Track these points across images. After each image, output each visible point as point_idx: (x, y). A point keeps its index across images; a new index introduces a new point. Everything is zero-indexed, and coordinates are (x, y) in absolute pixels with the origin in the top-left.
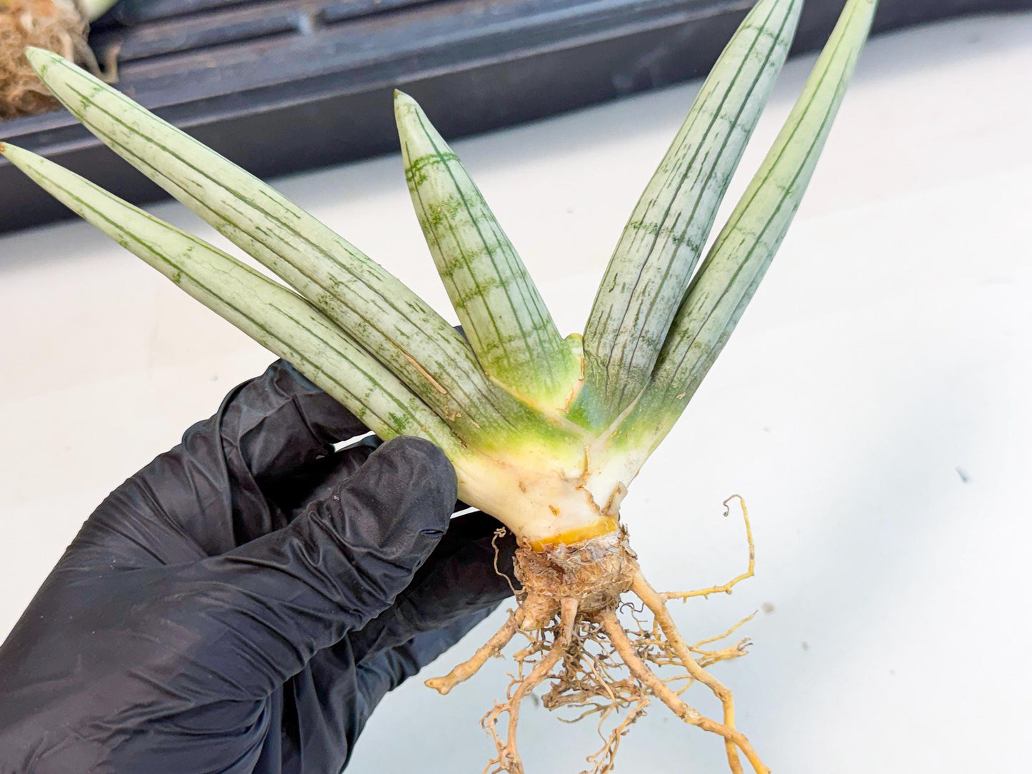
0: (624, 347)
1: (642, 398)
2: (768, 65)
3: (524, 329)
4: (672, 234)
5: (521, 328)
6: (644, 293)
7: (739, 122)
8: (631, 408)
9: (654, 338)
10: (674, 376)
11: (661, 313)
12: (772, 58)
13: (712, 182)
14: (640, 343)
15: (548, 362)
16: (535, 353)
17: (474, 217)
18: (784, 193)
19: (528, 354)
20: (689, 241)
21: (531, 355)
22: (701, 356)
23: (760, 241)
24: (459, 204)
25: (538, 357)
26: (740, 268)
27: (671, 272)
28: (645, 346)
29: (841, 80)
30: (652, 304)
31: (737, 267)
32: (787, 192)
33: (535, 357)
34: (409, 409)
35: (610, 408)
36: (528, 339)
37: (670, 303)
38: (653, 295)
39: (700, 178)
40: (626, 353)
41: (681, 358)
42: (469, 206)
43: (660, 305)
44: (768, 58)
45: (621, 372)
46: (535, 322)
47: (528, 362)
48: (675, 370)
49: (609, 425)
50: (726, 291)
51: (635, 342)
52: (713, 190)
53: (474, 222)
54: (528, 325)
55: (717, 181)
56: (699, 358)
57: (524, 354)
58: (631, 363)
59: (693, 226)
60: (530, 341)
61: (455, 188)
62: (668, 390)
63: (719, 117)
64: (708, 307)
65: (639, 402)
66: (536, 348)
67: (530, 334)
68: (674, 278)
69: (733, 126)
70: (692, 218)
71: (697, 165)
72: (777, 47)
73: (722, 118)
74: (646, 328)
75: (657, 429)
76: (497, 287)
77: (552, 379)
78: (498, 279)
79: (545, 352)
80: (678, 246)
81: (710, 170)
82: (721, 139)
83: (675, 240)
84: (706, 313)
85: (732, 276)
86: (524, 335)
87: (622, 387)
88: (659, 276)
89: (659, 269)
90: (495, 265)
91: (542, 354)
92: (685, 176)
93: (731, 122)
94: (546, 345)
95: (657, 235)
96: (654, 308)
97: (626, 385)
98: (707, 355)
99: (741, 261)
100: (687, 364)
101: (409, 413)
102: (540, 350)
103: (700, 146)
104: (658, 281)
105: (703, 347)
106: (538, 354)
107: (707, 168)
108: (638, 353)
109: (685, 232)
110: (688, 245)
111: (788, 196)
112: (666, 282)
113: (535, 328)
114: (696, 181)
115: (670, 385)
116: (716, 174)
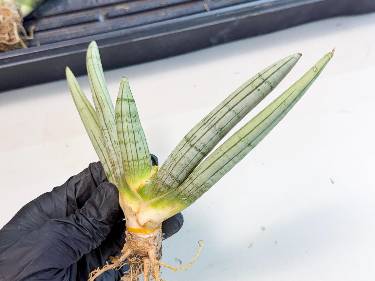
0: (163, 176)
1: (168, 194)
2: (256, 90)
3: (129, 160)
4: (190, 143)
5: (128, 159)
6: (175, 160)
7: (233, 109)
8: (162, 196)
9: (175, 176)
10: (183, 191)
11: (178, 168)
12: (259, 88)
13: (213, 128)
14: (169, 176)
15: (135, 172)
16: (131, 168)
17: (123, 121)
18: (240, 139)
19: (128, 167)
20: (196, 147)
21: (129, 168)
22: (193, 188)
23: (225, 154)
24: (120, 115)
25: (131, 170)
26: (214, 162)
27: (185, 156)
28: (170, 178)
29: (284, 101)
30: (176, 165)
31: (213, 161)
32: (241, 140)
33: (130, 169)
34: (111, 173)
35: (153, 194)
36: (129, 163)
37: (183, 166)
38: (177, 161)
39: (209, 126)
40: (163, 178)
41: (187, 186)
42: (122, 117)
43: (178, 166)
44: (257, 87)
45: (160, 183)
46: (133, 158)
47: (128, 170)
48: (183, 189)
49: (151, 199)
50: (207, 168)
51: (168, 175)
52: (213, 131)
54: (130, 158)
55: (215, 129)
57: (127, 167)
58: (164, 182)
59: (199, 142)
60: (130, 164)
61: (120, 110)
62: (178, 195)
63: (226, 106)
64: (199, 172)
65: (166, 196)
66: (131, 167)
67: (130, 162)
68: (186, 158)
69: (230, 110)
70: (199, 139)
71: (210, 121)
72: (264, 83)
73: (227, 106)
74: (172, 172)
75: (173, 207)
76: (123, 144)
77: (135, 178)
78: (124, 142)
79: (134, 168)
80: (191, 147)
81: (214, 124)
82: (223, 114)
83: (190, 145)
84: (199, 174)
85: (211, 164)
86: (128, 162)
87: (159, 188)
88: (180, 156)
89: (182, 153)
90: (124, 137)
91: (133, 169)
92: (205, 124)
93: (229, 109)
94: (136, 167)
95: (187, 142)
96: (176, 166)
97: (160, 188)
98: (196, 188)
99: (215, 159)
100: (188, 189)
101: (111, 174)
102: (133, 167)
103: (215, 115)
104: (180, 157)
105: (194, 185)
106: (132, 169)
107: (213, 123)
108: (168, 179)
109: (195, 143)
110: (195, 148)
111: (241, 141)
112: (182, 158)
113: (133, 160)
114: (206, 127)
115: (180, 193)
116: (215, 126)
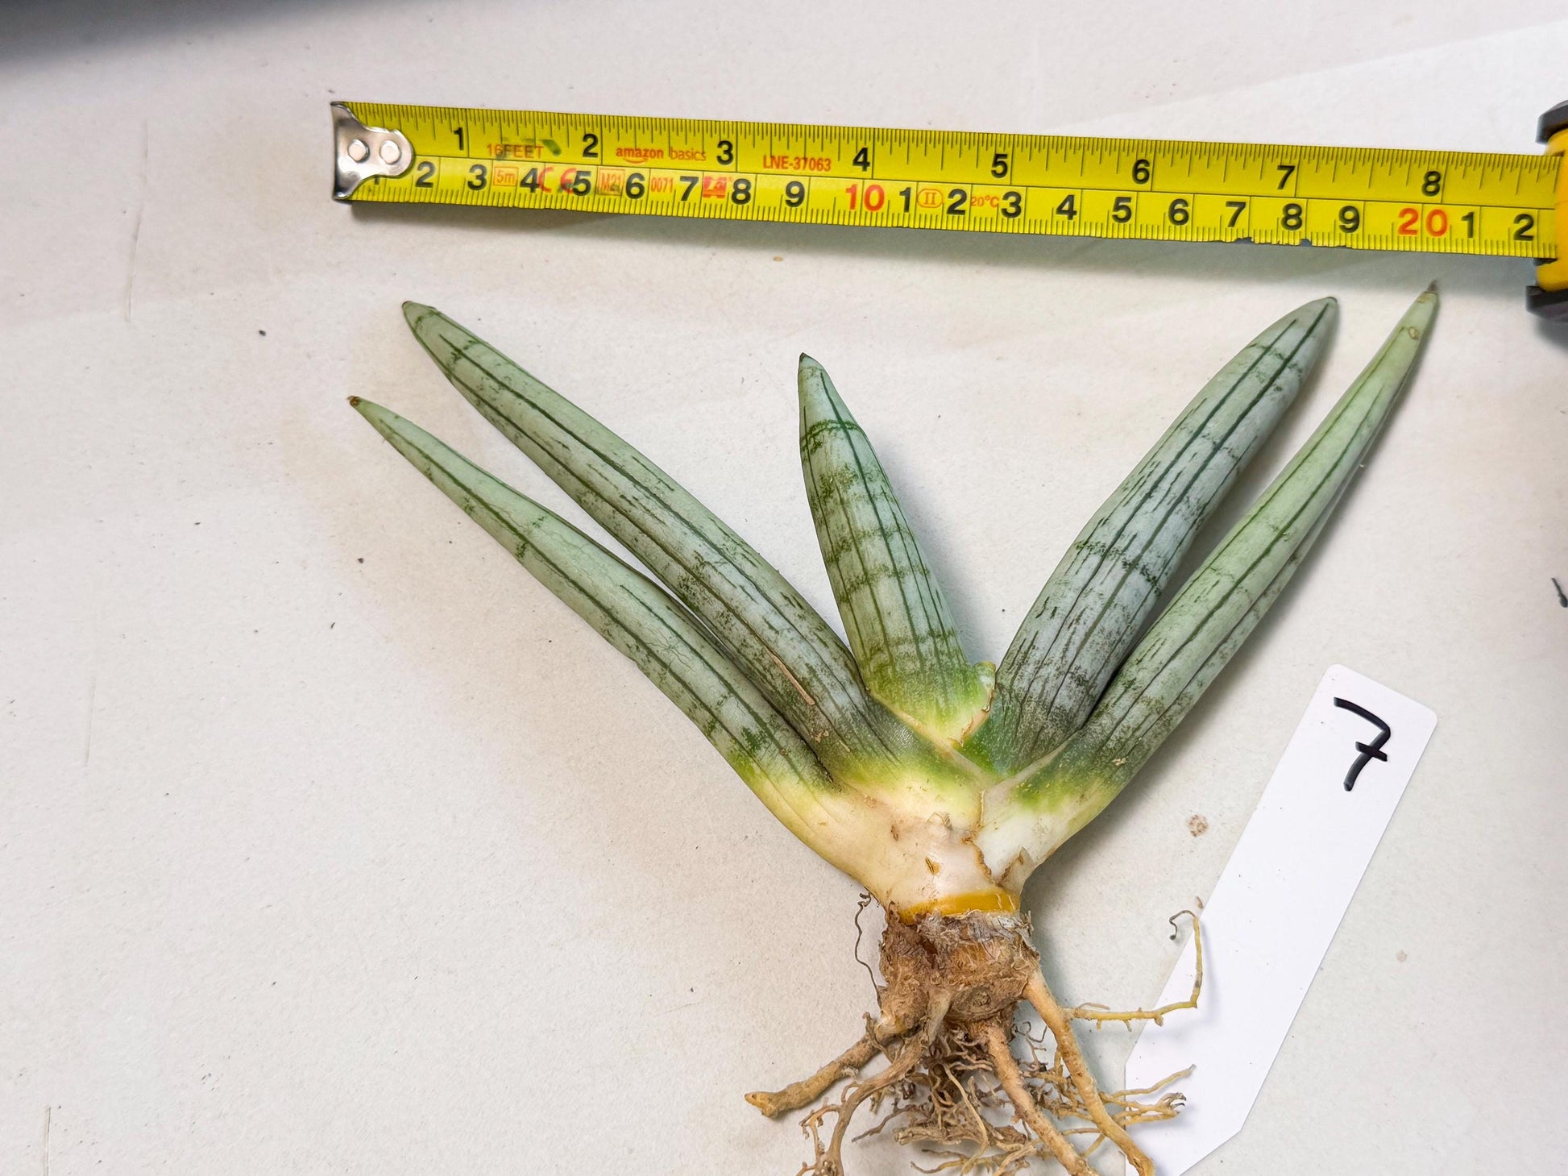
0: (1046, 681)
1: (1065, 751)
2: (1271, 389)
3: (917, 633)
4: (1122, 557)
5: (913, 630)
6: (1078, 620)
7: (1226, 444)
8: (1047, 760)
9: (1087, 678)
10: (1112, 733)
11: (1098, 647)
12: (1279, 382)
13: (1182, 506)
14: (1068, 680)
15: (944, 678)
16: (928, 664)
17: (872, 493)
18: (1276, 533)
19: (918, 665)
20: (1144, 568)
21: (923, 665)
22: (1150, 714)
23: (1239, 586)
24: (855, 476)
25: (930, 669)
26: (1211, 614)
27: (1115, 601)
28: (1074, 685)
29: (1366, 417)
30: (1088, 635)
31: (1206, 613)
32: (1281, 535)
33: (927, 669)
34: (768, 726)
35: (1020, 751)
36: (920, 645)
37: (1112, 639)
38: (1090, 624)
39: (1168, 499)
40: (1047, 688)
41: (1122, 714)
42: (867, 479)
43: (1096, 637)
44: (1273, 379)
45: (1039, 710)
46: (933, 627)
47: (917, 674)
48: (1113, 727)
49: (1016, 773)
50: (1190, 640)
51: (1062, 677)
52: (1183, 515)
53: (871, 499)
54: (922, 628)
55: (1189, 507)
56: (1147, 717)
57: (914, 662)
58: (1052, 703)
59: (1151, 552)
60: (924, 648)
61: (853, 458)
62: (1101, 748)
63: (1200, 436)
64: (1164, 654)
65: (1060, 756)
66: (930, 658)
67: (923, 640)
68: (1119, 609)
69: (1217, 448)
70: (1150, 542)
71: (1165, 485)
72: (1287, 370)
73: (1204, 437)
74: (1077, 663)
75: (1083, 796)
76: (890, 576)
77: (946, 700)
78: (891, 567)
79: (940, 664)
80: (1128, 573)
81: (1181, 491)
82: (1200, 460)
83: (1125, 564)
84: (1161, 663)
85: (1198, 622)
86: (917, 640)
87: (1038, 730)
88: (1099, 603)
89: (1101, 595)
90: (890, 551)
91: (936, 667)
92: (1149, 495)
93: (1214, 443)
94: (944, 658)
95: (1104, 557)
96: (1090, 640)
97: (1042, 728)
98: (1157, 717)
99: (1212, 605)
100: (1130, 721)
101: (768, 731)
102: (935, 661)
103: (1172, 465)
104: (1098, 608)
105: (1153, 703)
106: (932, 665)
107: (1178, 489)
108: (1063, 692)
109: (1139, 557)
110: (1142, 573)
111: (1282, 540)
112: (1108, 611)
113: (931, 633)
114: (1160, 503)
115: (1103, 743)
116: (1188, 498)
